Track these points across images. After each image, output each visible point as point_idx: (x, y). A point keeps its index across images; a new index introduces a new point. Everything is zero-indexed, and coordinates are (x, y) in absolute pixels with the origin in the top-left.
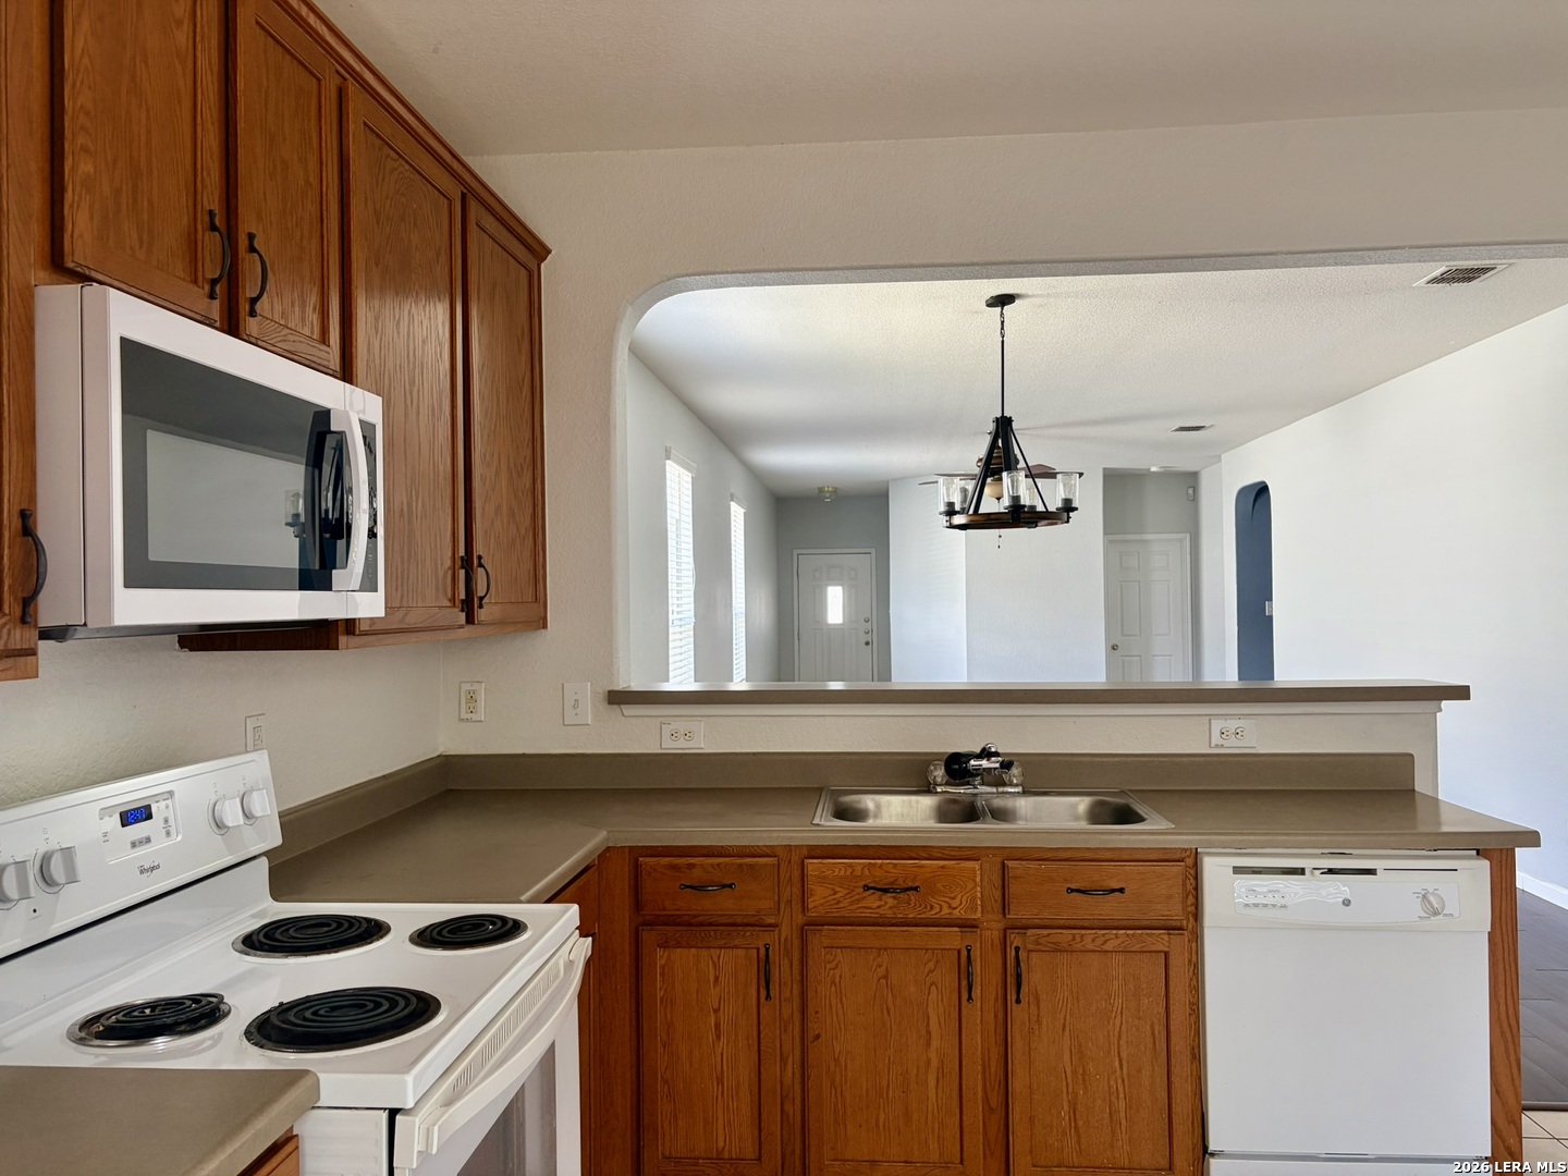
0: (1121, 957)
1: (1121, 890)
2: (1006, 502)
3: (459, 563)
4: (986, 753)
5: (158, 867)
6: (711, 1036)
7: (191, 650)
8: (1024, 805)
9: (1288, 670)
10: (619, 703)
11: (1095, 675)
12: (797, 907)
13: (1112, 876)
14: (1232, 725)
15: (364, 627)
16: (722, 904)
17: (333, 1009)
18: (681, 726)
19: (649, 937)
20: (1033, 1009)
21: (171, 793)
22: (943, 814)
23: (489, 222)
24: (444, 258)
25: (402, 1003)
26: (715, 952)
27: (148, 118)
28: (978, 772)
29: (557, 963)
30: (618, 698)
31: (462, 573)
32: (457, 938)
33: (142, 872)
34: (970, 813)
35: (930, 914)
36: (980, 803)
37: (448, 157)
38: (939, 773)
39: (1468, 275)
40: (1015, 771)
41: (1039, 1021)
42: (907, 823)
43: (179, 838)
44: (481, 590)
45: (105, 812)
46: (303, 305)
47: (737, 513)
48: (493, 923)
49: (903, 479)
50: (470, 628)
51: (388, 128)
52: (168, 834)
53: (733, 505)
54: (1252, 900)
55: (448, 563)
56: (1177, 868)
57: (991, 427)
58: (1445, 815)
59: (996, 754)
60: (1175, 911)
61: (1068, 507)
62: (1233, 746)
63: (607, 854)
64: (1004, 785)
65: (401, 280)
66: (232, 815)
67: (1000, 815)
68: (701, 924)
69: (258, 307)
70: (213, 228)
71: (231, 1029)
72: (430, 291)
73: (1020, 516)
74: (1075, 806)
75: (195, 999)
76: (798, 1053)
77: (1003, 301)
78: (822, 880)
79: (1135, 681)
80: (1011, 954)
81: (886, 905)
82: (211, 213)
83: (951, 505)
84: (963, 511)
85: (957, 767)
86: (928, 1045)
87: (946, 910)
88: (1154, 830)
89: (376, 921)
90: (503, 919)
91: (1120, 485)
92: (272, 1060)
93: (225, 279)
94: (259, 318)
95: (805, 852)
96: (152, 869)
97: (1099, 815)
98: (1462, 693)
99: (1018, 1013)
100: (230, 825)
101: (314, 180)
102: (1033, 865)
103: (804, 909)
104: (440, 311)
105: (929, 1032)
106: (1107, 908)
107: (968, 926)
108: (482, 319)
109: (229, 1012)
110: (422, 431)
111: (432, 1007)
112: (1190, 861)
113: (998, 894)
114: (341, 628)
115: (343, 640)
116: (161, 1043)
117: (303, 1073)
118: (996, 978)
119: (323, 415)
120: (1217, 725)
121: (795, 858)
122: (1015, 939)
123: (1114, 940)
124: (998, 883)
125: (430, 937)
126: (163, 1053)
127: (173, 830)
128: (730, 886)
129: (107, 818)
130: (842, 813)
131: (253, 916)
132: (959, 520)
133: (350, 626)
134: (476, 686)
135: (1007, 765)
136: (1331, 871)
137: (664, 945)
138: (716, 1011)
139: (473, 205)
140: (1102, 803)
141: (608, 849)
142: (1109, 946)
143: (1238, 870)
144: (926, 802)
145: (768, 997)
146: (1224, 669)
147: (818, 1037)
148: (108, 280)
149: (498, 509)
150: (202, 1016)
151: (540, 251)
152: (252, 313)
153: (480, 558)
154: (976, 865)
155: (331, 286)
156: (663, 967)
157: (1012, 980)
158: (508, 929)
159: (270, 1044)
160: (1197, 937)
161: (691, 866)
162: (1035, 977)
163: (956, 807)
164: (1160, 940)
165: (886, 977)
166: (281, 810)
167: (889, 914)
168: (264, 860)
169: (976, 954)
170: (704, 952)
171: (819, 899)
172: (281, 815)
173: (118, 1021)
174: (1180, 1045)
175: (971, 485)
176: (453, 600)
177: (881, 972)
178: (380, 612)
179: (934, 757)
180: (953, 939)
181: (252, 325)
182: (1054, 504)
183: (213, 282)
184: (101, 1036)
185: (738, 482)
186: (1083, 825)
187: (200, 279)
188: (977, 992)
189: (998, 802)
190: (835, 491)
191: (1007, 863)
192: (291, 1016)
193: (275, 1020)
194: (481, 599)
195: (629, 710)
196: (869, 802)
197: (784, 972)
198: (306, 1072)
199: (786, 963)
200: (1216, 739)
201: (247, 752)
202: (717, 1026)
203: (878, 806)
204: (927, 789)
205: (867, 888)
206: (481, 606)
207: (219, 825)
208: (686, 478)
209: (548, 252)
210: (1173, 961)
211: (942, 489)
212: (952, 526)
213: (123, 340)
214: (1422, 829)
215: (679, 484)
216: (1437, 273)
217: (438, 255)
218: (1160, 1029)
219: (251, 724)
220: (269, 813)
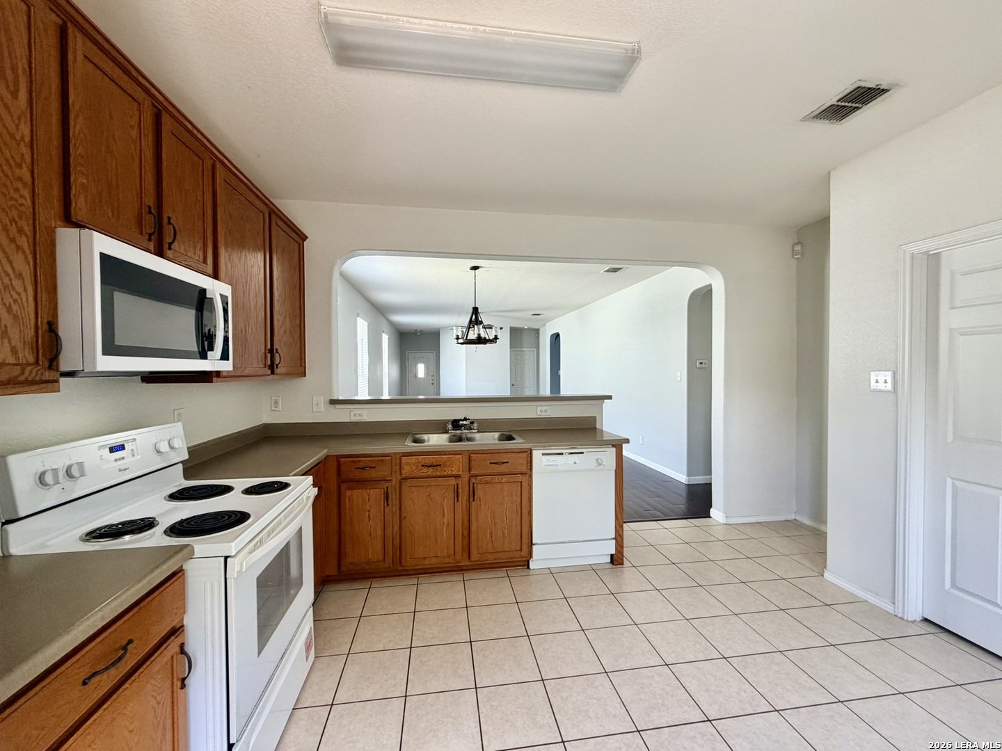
0: (508, 484)
1: (507, 462)
2: (476, 336)
3: (267, 351)
4: (465, 419)
5: (128, 469)
6: (367, 520)
7: (147, 383)
8: (478, 436)
9: (564, 392)
10: (334, 404)
11: (506, 392)
12: (398, 474)
13: (504, 458)
14: (544, 408)
15: (224, 374)
16: (373, 474)
17: (204, 520)
18: (358, 412)
19: (343, 486)
20: (479, 503)
21: (134, 439)
22: (451, 440)
23: (281, 223)
24: (261, 234)
25: (234, 516)
26: (368, 491)
27: (116, 163)
28: (463, 425)
29: (303, 497)
30: (334, 402)
31: (269, 355)
32: (261, 491)
33: (120, 471)
34: (460, 439)
35: (445, 473)
36: (464, 436)
37: (263, 198)
38: (450, 427)
39: (615, 270)
40: (475, 424)
41: (480, 507)
42: (439, 443)
43: (139, 457)
44: (277, 361)
45: (101, 447)
46: (195, 248)
47: (385, 338)
48: (277, 484)
49: (445, 328)
50: (273, 376)
51: (234, 182)
52: (133, 455)
53: (383, 334)
54: (547, 464)
55: (263, 351)
56: (525, 454)
57: (471, 310)
58: (605, 434)
59: (469, 419)
60: (524, 469)
61: (496, 338)
62: (544, 415)
63: (327, 458)
64: (471, 429)
65: (241, 243)
66: (164, 447)
67: (469, 439)
68: (363, 481)
69: (173, 247)
70: (150, 212)
71: (159, 530)
72: (255, 248)
73: (480, 340)
74: (494, 435)
75: (142, 520)
76: (398, 524)
77: (475, 268)
78: (407, 464)
79: (519, 395)
80: (471, 485)
81: (430, 471)
82: (149, 207)
83: (458, 336)
84: (462, 338)
85: (456, 424)
86: (444, 516)
87: (450, 472)
88: (518, 443)
89: (228, 486)
90: (281, 483)
91: (516, 333)
92: (176, 542)
93: (156, 233)
94: (172, 251)
95: (401, 455)
96: (125, 470)
97: (502, 438)
98: (610, 397)
99: (473, 505)
100: (163, 451)
101: (200, 198)
102: (479, 455)
103: (401, 474)
104: (260, 256)
105: (444, 513)
106: (503, 468)
107: (457, 477)
108: (278, 260)
109: (158, 524)
110: (251, 301)
111: (247, 517)
112: (529, 452)
113: (468, 466)
114: (214, 375)
115: (215, 379)
116: (127, 538)
117: (187, 545)
118: (466, 493)
119: (203, 291)
120: (539, 409)
121: (398, 457)
122: (473, 480)
123: (505, 478)
124: (468, 462)
125: (249, 491)
126: (128, 541)
127: (136, 454)
128: (374, 467)
129: (102, 450)
130: (416, 441)
131: (175, 486)
132: (460, 341)
133: (218, 374)
134: (278, 398)
135: (472, 423)
136: (571, 453)
137: (350, 489)
138: (369, 511)
139: (274, 217)
140: (503, 434)
141: (328, 456)
142: (503, 481)
143: (543, 454)
144: (445, 436)
145: (388, 505)
146: (546, 391)
147: (405, 517)
148: (94, 228)
149: (285, 331)
150: (145, 526)
151: (304, 238)
152: (170, 248)
153: (277, 349)
154: (460, 456)
155: (208, 242)
156: (349, 497)
157: (472, 493)
158: (284, 486)
159: (174, 535)
160: (531, 476)
161: (360, 461)
162: (479, 493)
163: (456, 438)
164: (520, 478)
165: (429, 495)
166: (189, 446)
167: (431, 474)
168: (181, 465)
169: (460, 485)
170: (364, 491)
171: (406, 471)
172: (188, 448)
173: (105, 531)
174: (525, 511)
175: (464, 330)
176: (265, 365)
177: (427, 494)
178: (231, 369)
179: (447, 421)
180: (453, 481)
181: (169, 253)
182: (492, 337)
183: (150, 235)
184: (94, 538)
185: (385, 326)
186: (497, 442)
187: (144, 233)
188: (460, 498)
189: (469, 436)
190: (421, 331)
191: (470, 454)
192: (185, 524)
193: (177, 526)
194: (277, 365)
195: (338, 406)
196: (425, 437)
197: (394, 496)
198: (188, 545)
199: (394, 493)
200: (539, 413)
201: (174, 422)
202: (369, 516)
203: (429, 438)
204: (446, 432)
205: (423, 466)
206: (277, 368)
207: (158, 452)
208: (366, 324)
209: (307, 238)
210: (523, 484)
211: (455, 331)
212: (458, 343)
213: (101, 254)
214: (598, 439)
215: (362, 326)
216: (607, 269)
217: (258, 234)
218: (519, 507)
219: (176, 413)
220: (181, 446)
